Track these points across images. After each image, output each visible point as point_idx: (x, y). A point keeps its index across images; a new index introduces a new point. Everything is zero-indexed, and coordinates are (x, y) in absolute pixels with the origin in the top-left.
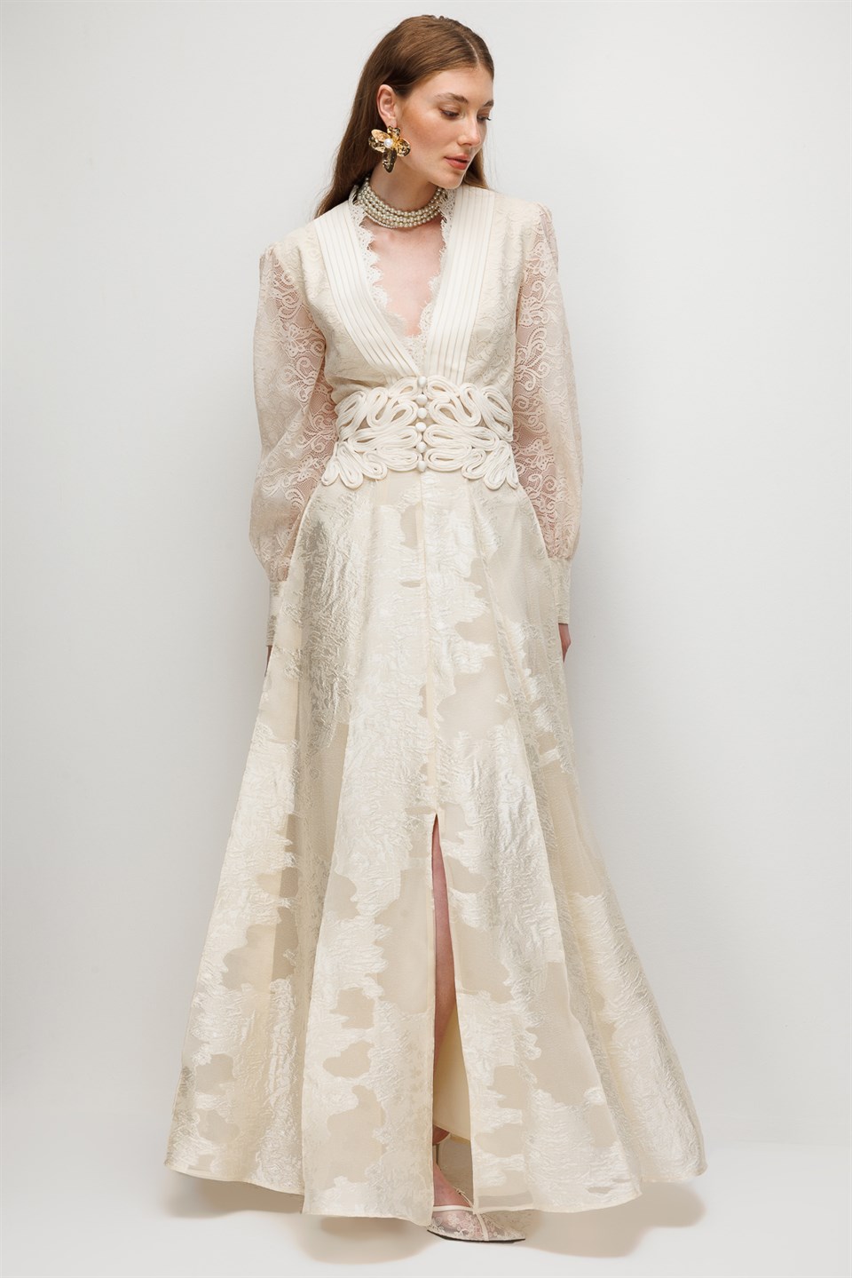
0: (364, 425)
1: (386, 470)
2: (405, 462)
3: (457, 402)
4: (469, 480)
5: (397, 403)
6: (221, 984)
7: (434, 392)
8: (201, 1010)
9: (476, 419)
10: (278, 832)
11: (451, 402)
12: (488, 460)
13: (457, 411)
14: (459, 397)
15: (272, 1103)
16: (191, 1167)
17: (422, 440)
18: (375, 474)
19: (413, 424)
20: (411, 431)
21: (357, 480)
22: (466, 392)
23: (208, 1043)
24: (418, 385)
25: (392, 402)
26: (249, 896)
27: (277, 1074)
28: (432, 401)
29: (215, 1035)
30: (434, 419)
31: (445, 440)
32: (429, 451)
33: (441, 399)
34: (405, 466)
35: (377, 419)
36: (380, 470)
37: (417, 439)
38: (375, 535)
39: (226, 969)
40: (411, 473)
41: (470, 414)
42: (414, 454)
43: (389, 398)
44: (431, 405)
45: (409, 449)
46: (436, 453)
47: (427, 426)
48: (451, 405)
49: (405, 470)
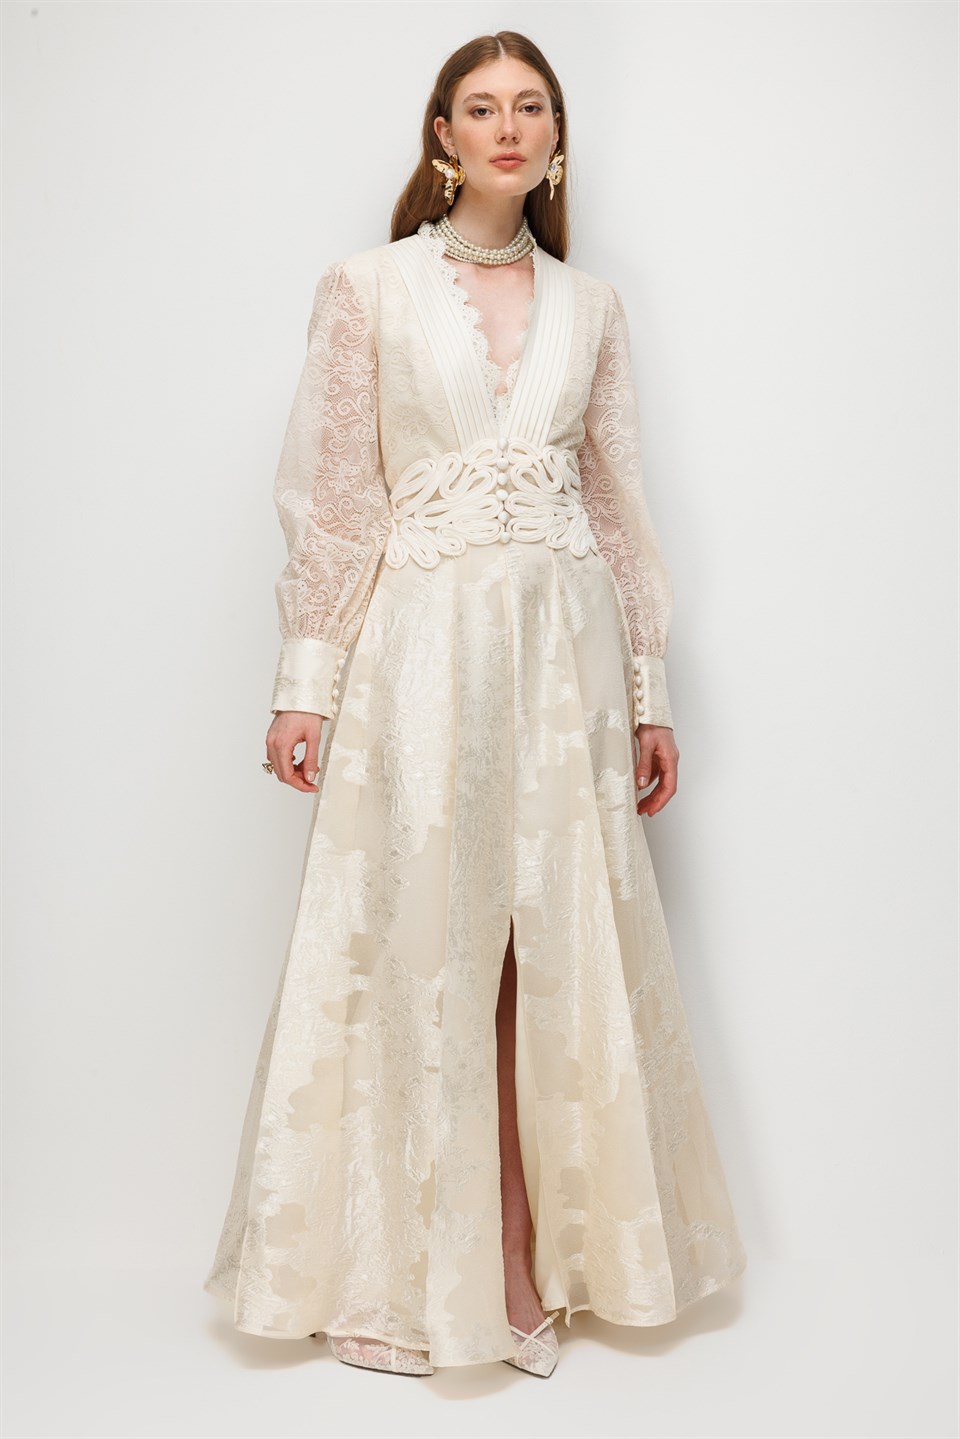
0: (437, 496)
1: (464, 544)
2: (486, 535)
3: (539, 466)
4: (555, 550)
5: (474, 470)
6: (287, 1126)
7: (516, 455)
8: (266, 1157)
9: (557, 485)
10: (342, 954)
11: (533, 466)
12: (570, 528)
13: (540, 476)
14: (541, 461)
15: (351, 1247)
16: (266, 1328)
17: (504, 510)
18: (454, 551)
19: (493, 491)
20: (492, 500)
21: (433, 559)
22: (549, 455)
23: (276, 1192)
24: (499, 447)
25: (468, 470)
26: (313, 1028)
27: (354, 1214)
28: (513, 465)
29: (284, 1183)
30: (516, 485)
31: (526, 508)
32: (512, 521)
33: (523, 463)
34: (486, 539)
35: (450, 488)
36: (458, 546)
37: (498, 510)
38: (460, 617)
39: (291, 1110)
40: (494, 546)
41: (551, 479)
42: (495, 525)
43: (465, 466)
44: (512, 470)
45: (489, 520)
46: (517, 523)
47: (509, 494)
48: (533, 469)
49: (486, 543)
